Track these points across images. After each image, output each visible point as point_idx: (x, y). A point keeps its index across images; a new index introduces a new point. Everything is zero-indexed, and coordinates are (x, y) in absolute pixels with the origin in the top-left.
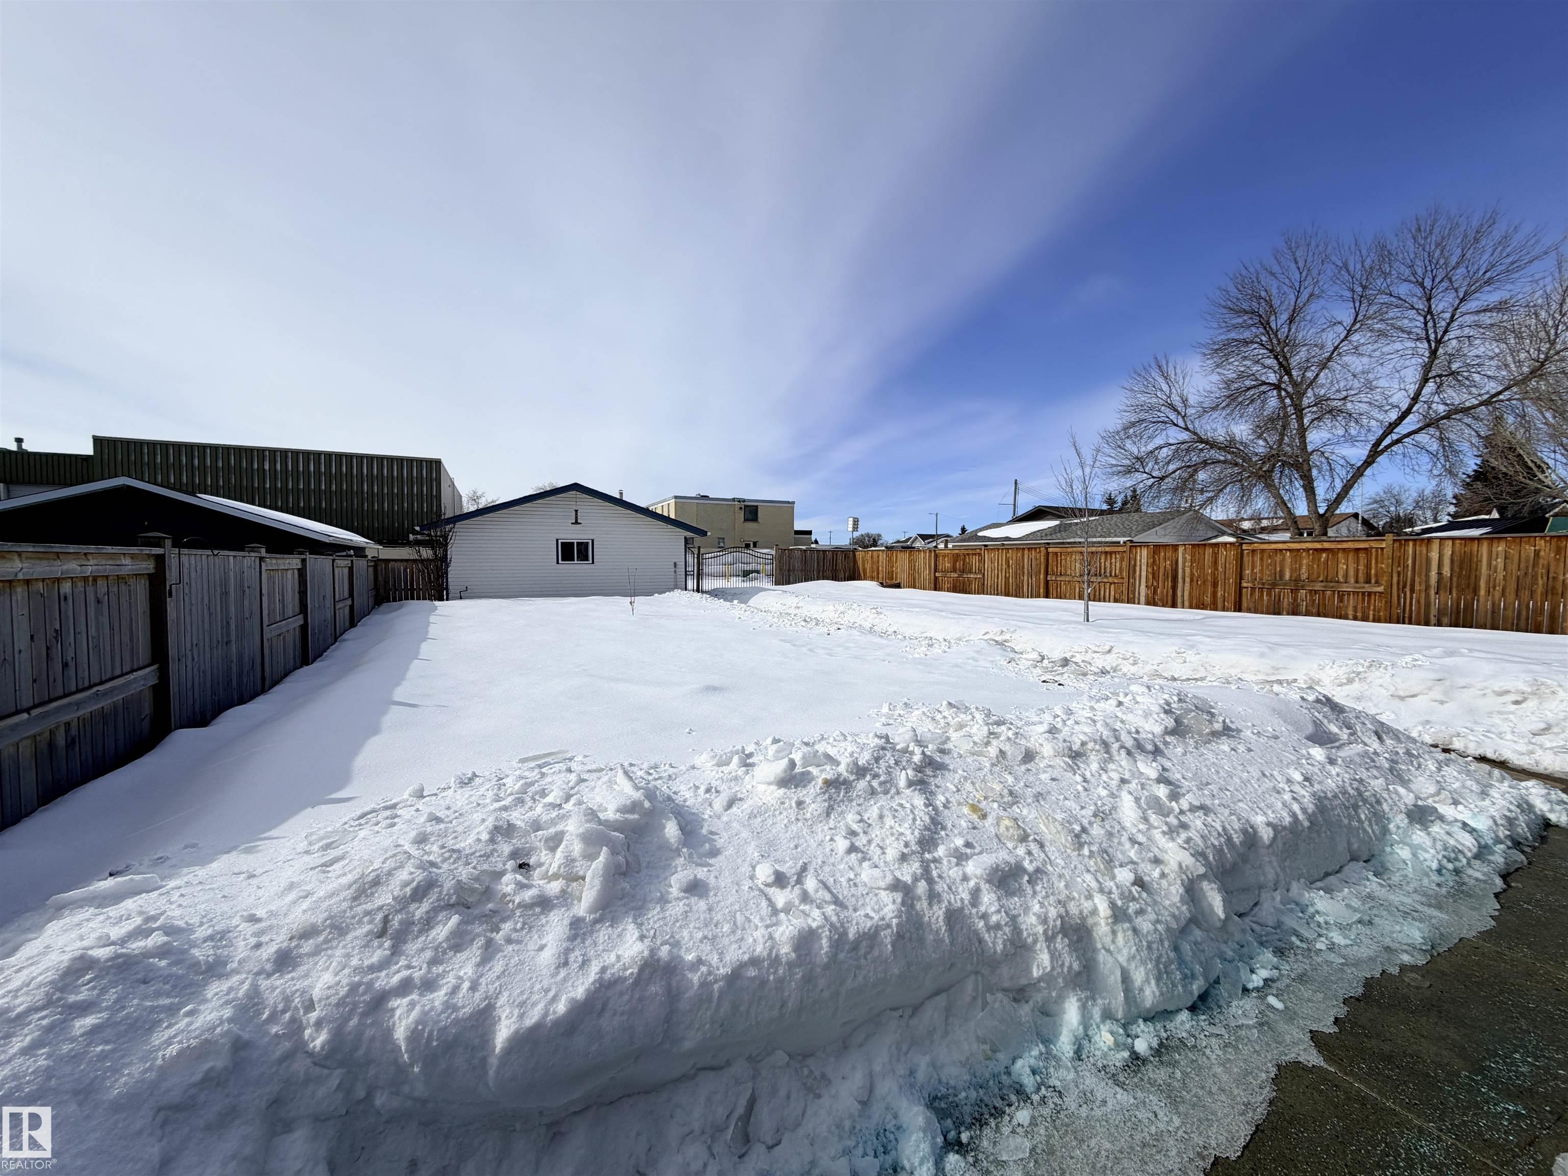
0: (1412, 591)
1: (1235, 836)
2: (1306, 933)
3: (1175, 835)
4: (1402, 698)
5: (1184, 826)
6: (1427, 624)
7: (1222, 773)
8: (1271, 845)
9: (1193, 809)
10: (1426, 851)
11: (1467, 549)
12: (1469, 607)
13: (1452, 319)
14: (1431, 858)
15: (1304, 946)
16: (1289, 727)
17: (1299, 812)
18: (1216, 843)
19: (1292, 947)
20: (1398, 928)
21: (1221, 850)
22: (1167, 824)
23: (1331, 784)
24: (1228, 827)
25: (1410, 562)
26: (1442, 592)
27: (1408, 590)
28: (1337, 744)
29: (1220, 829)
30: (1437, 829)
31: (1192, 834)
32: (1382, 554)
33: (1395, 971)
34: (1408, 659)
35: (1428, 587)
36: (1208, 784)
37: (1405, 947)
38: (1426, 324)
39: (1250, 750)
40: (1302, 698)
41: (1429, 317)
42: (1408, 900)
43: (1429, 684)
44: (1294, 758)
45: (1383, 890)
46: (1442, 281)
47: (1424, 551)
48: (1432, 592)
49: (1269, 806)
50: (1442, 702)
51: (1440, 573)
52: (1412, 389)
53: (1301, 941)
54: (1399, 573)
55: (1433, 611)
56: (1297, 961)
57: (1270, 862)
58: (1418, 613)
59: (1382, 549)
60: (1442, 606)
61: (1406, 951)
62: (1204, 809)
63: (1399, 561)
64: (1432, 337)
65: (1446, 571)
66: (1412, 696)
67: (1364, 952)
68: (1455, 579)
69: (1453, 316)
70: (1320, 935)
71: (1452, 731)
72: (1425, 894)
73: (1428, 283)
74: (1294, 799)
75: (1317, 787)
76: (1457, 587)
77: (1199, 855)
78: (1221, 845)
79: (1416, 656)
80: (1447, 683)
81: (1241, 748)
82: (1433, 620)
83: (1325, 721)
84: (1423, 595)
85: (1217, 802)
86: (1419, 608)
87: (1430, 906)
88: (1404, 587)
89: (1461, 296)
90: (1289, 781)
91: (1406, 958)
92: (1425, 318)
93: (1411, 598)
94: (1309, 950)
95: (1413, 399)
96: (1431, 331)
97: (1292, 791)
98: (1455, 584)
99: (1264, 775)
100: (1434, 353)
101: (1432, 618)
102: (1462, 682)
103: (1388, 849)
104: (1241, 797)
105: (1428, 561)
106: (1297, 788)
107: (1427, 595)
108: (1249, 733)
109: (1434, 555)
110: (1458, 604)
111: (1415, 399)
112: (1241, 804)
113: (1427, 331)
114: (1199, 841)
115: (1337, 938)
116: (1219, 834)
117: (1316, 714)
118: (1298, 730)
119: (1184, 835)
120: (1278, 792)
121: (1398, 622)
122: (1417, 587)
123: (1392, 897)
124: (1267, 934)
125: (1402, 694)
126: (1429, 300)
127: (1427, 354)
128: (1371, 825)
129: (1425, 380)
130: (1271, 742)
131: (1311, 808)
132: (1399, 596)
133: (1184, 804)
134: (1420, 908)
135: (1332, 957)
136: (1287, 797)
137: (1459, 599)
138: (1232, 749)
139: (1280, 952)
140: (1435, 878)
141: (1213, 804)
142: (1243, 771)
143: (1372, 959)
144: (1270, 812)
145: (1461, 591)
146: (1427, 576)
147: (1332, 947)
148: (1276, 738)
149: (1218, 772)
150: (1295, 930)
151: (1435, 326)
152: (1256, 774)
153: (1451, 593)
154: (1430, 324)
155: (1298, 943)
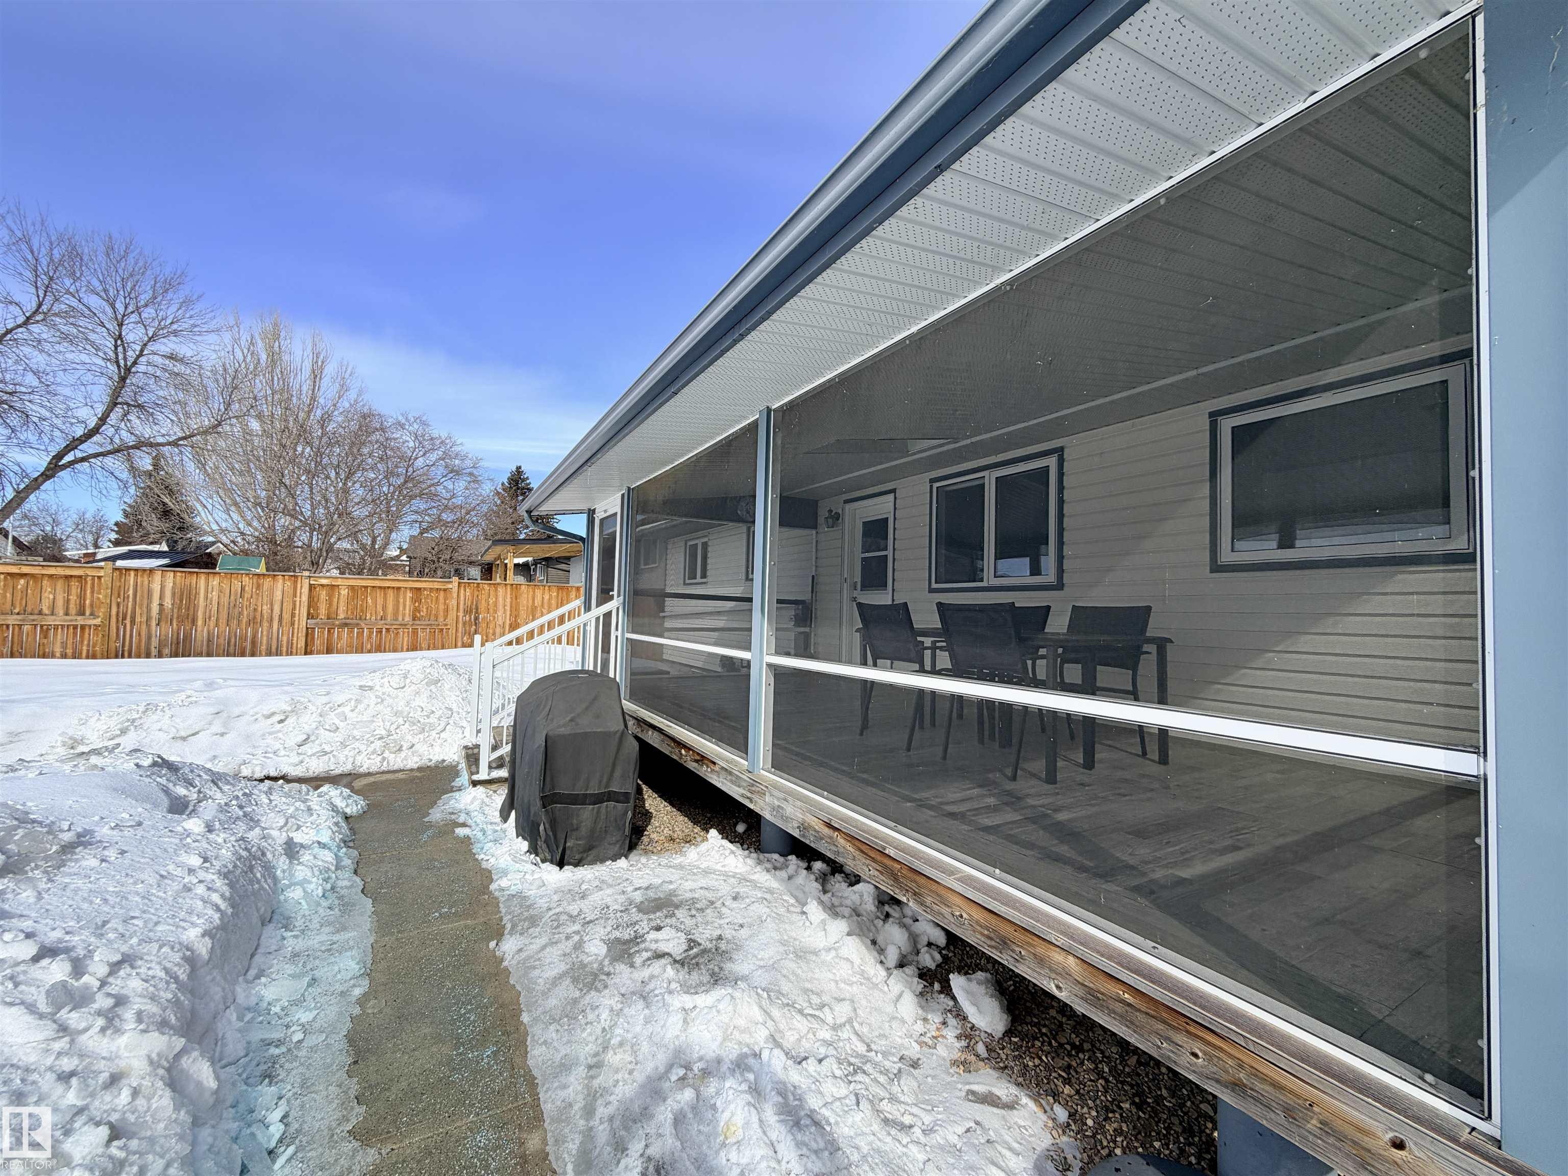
0: (133, 622)
1: (179, 973)
2: (276, 1035)
3: (117, 1022)
4: (184, 739)
5: (120, 1001)
6: (148, 656)
7: (112, 900)
8: (210, 959)
9: (115, 967)
10: (310, 882)
11: (188, 582)
12: (188, 637)
13: (141, 354)
14: (316, 887)
15: (283, 1049)
16: (145, 805)
17: (219, 901)
18: (170, 996)
19: (274, 1060)
20: (336, 968)
21: (178, 1000)
22: (99, 1013)
23: (226, 854)
24: (169, 965)
25: (131, 592)
26: (163, 624)
27: (128, 622)
28: (191, 808)
29: (162, 974)
30: (306, 857)
31: (138, 1004)
32: (100, 584)
33: (357, 1011)
34: (183, 696)
35: (149, 619)
36: (105, 923)
37: (352, 982)
38: (116, 347)
39: (123, 852)
40: (137, 765)
41: (119, 342)
42: (323, 937)
43: (210, 717)
44: (177, 841)
45: (300, 940)
46: (132, 313)
47: (146, 583)
48: (154, 623)
49: (189, 912)
50: (222, 735)
51: (161, 605)
52: (100, 409)
53: (277, 1046)
54: (118, 605)
55: (155, 642)
56: (289, 1072)
57: (213, 979)
58: (139, 647)
59: (99, 578)
60: (163, 638)
61: (354, 986)
62: (127, 960)
63: (119, 592)
64: (122, 363)
65: (168, 602)
66: (193, 735)
67: (332, 1012)
68: (176, 611)
69: (142, 351)
70: (288, 1027)
71: (239, 760)
72: (330, 924)
73: (120, 307)
74: (209, 889)
75: (217, 864)
76: (178, 618)
77: (163, 1025)
78: (175, 995)
79: (189, 693)
80: (224, 715)
81: (111, 854)
82: (154, 652)
83: (171, 785)
84: (144, 627)
85: (134, 941)
86: (140, 641)
87: (338, 931)
88: (124, 618)
89: (150, 335)
90: (191, 871)
91: (357, 992)
92: (116, 342)
93: (132, 631)
94: (289, 1050)
95: (100, 419)
96: (121, 356)
97: (200, 882)
98: (175, 616)
99: (162, 876)
100: (123, 379)
101: (153, 649)
102: (237, 711)
103: (282, 898)
104: (155, 918)
105: (150, 592)
106: (202, 875)
107: (148, 626)
108: (106, 830)
109: (156, 587)
110: (178, 634)
111: (103, 420)
112: (160, 928)
113: (117, 354)
114: (154, 1009)
115: (305, 1016)
116: (167, 983)
117: (158, 779)
118: (156, 805)
119: (129, 1014)
120: (190, 890)
121: (116, 657)
122: (138, 619)
123: (310, 943)
124: (245, 1067)
125: (183, 734)
126: (121, 325)
127: (116, 378)
128: (266, 881)
129: (114, 404)
130: (140, 832)
131: (226, 890)
132: (118, 629)
133: (98, 967)
134: (335, 938)
135: (312, 1040)
136: (200, 890)
137: (179, 629)
138: (103, 861)
139: (269, 1076)
140: (325, 903)
141: (132, 947)
142: (135, 883)
143: (340, 1013)
144: (194, 919)
145: (181, 621)
146: (149, 610)
147: (306, 1029)
148: (140, 824)
149: (105, 901)
150: (262, 1040)
151: (125, 354)
152: (152, 880)
153: (171, 624)
154: (120, 349)
155: (277, 1051)
